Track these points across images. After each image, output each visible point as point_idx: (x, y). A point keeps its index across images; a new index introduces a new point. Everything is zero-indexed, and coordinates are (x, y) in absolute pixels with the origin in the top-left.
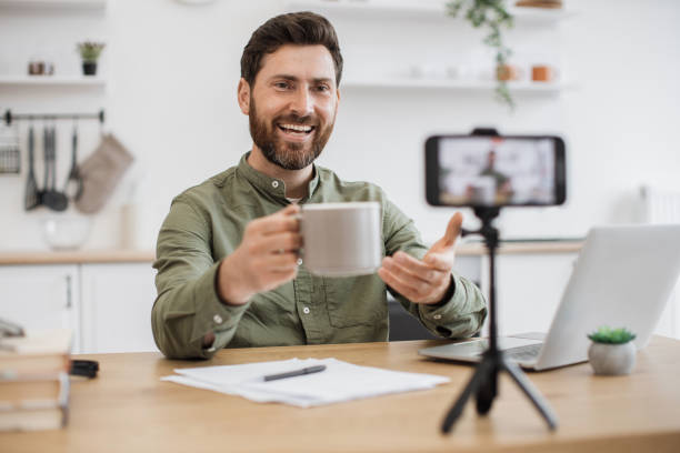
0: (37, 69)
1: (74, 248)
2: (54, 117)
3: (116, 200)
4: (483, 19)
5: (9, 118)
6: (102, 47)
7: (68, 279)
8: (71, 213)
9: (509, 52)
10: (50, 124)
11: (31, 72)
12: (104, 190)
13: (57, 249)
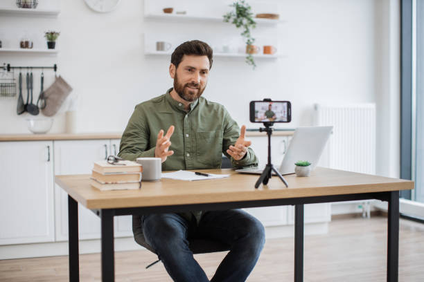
0: (25, 45)
1: (44, 133)
2: (32, 68)
3: (63, 110)
4: (241, 23)
5: (9, 68)
6: (58, 34)
7: (48, 147)
8: (40, 116)
9: (253, 40)
10: (30, 71)
11: (22, 46)
12: (57, 104)
13: (35, 133)
